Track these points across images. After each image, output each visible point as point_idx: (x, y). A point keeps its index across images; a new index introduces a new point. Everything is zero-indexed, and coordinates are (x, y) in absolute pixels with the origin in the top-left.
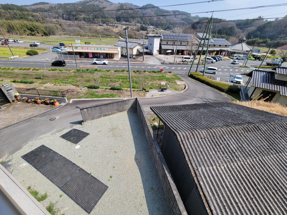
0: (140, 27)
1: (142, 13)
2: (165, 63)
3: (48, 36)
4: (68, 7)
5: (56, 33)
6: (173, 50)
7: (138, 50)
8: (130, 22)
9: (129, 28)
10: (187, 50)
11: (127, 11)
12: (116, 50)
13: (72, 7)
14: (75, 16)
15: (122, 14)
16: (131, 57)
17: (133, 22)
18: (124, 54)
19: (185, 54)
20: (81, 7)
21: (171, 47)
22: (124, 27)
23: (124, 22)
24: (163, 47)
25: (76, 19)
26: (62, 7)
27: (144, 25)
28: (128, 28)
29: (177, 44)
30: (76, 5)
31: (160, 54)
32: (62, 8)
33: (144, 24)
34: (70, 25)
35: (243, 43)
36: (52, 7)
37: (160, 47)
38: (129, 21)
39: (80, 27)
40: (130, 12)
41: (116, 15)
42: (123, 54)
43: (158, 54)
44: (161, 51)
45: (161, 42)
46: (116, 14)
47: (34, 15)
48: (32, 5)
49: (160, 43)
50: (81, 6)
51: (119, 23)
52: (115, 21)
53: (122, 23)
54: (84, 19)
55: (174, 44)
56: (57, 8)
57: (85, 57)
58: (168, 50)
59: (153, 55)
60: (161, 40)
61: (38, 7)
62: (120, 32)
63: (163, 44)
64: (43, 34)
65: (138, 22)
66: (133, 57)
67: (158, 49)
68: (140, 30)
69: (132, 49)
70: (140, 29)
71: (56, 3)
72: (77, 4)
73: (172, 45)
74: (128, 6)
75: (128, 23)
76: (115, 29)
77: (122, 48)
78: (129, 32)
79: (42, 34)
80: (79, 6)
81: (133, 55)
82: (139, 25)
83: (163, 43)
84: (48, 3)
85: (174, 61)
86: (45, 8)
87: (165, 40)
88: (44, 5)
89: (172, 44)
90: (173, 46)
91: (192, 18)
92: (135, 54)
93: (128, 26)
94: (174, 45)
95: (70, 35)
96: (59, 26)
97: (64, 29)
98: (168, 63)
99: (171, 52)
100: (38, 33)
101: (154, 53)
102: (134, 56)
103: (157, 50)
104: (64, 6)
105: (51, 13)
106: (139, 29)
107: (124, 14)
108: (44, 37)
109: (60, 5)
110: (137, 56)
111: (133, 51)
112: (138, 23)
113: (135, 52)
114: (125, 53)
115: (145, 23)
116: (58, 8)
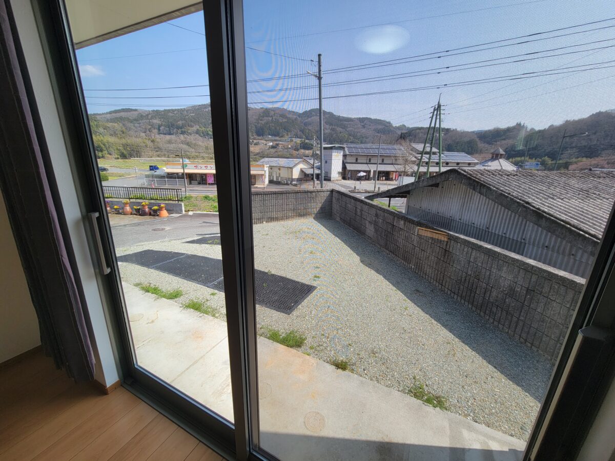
0: (301, 144)
1: (302, 123)
2: (357, 191)
3: (127, 159)
4: (171, 114)
5: (143, 153)
6: (368, 172)
7: (302, 171)
8: (282, 137)
9: (280, 146)
10: (396, 172)
11: (276, 119)
12: (260, 169)
13: (177, 115)
14: (181, 128)
15: (267, 123)
16: (289, 183)
17: (287, 137)
18: (275, 179)
19: (394, 179)
20: (193, 115)
21: (365, 167)
22: (271, 144)
23: (270, 136)
24: (350, 167)
25: (183, 133)
26: (160, 115)
27: (307, 141)
28: (277, 145)
29: (376, 162)
30: (185, 112)
31: (344, 178)
32: (160, 117)
33: (308, 139)
34: (170, 142)
35: (500, 160)
36: (142, 116)
37: (344, 168)
38: (280, 135)
39: (188, 144)
40: (281, 121)
41: (256, 126)
42: (273, 178)
43: (340, 178)
44: (345, 174)
45: (345, 159)
46: (256, 124)
47: (108, 126)
48: (107, 113)
49: (343, 161)
50: (193, 113)
51: (260, 138)
52: (253, 136)
53: (266, 139)
54: (197, 132)
55: (370, 161)
56: (150, 116)
57: (199, 183)
58: (359, 171)
59: (332, 180)
60: (345, 156)
61: (117, 116)
62: (262, 152)
63: (348, 162)
64: (119, 157)
65: (297, 136)
66: (293, 183)
67: (340, 170)
68: (301, 149)
69: (291, 168)
70: (301, 147)
71: (150, 110)
72: (187, 111)
73: (367, 163)
74: (277, 112)
75: (277, 138)
76: (253, 147)
77: (271, 169)
78: (280, 151)
79: (116, 156)
80: (191, 113)
81: (293, 180)
82: (298, 141)
83: (349, 160)
84: (136, 110)
85: (375, 188)
86: (130, 118)
87: (352, 155)
88: (129, 113)
89: (365, 162)
90: (369, 165)
91: (394, 128)
92: (297, 177)
93: (278, 142)
94: (369, 163)
95: (168, 157)
96: (149, 143)
97: (158, 147)
98: (364, 191)
99: (366, 176)
100: (110, 154)
101: (332, 176)
102: (295, 181)
103: (339, 173)
104: (163, 113)
105: (138, 125)
106: (299, 147)
107: (271, 124)
108: (120, 160)
109: (158, 113)
110: (300, 181)
111: (292, 172)
112: (296, 138)
113: (296, 174)
114: (277, 177)
115: (310, 138)
116: (152, 117)
